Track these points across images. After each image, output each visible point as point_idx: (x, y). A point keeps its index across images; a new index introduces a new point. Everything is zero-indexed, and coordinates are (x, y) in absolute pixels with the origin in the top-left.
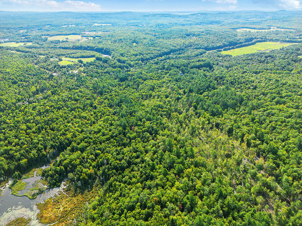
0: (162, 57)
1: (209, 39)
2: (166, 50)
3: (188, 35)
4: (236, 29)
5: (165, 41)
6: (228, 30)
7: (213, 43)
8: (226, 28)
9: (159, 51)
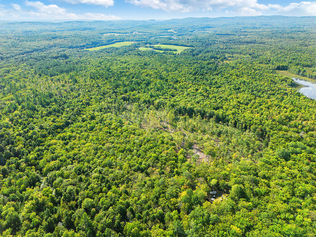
0: (23, 55)
1: (74, 41)
2: (29, 50)
3: (54, 38)
4: (104, 34)
5: (29, 43)
6: (96, 35)
7: (77, 43)
8: (94, 33)
9: (20, 51)
